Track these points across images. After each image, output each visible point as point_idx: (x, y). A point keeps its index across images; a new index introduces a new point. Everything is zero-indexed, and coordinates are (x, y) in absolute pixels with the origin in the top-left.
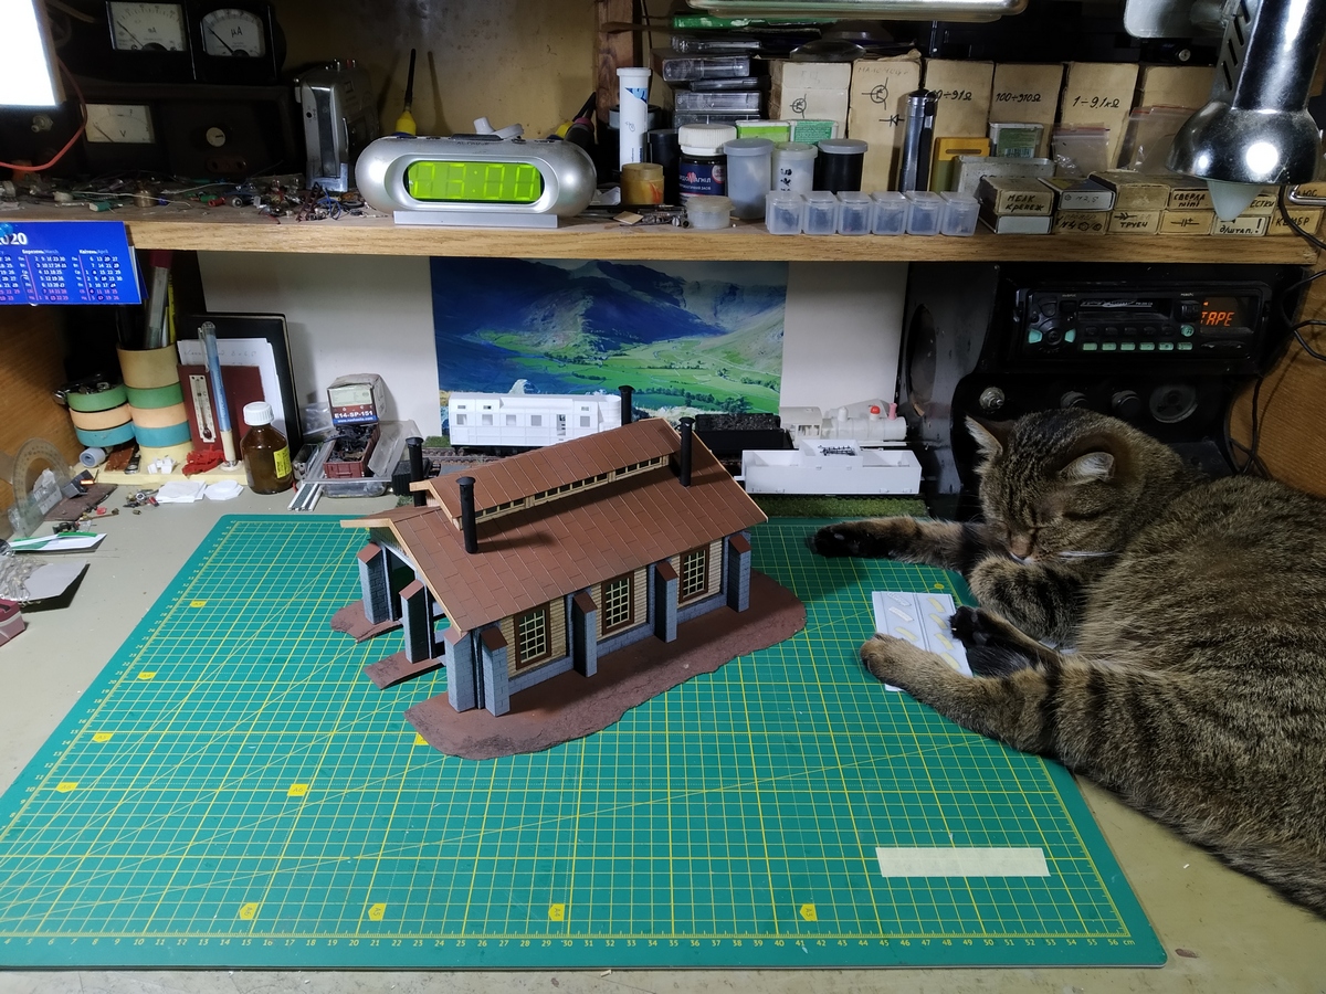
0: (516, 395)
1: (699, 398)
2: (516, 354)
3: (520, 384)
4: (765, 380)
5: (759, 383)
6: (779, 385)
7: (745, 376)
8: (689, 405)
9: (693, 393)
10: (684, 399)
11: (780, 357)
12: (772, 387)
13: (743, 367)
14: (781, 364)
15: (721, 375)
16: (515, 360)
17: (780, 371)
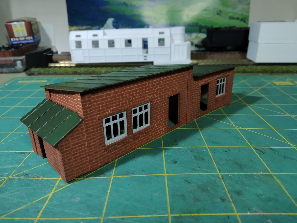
0: (108, 28)
1: (205, 27)
2: (108, 3)
3: (110, 21)
4: (241, 17)
5: (238, 19)
6: (248, 20)
7: (231, 15)
8: (200, 31)
9: (203, 25)
10: (197, 28)
11: (249, 4)
12: (245, 22)
13: (230, 10)
14: (249, 8)
15: (218, 14)
16: (108, 7)
17: (248, 12)
